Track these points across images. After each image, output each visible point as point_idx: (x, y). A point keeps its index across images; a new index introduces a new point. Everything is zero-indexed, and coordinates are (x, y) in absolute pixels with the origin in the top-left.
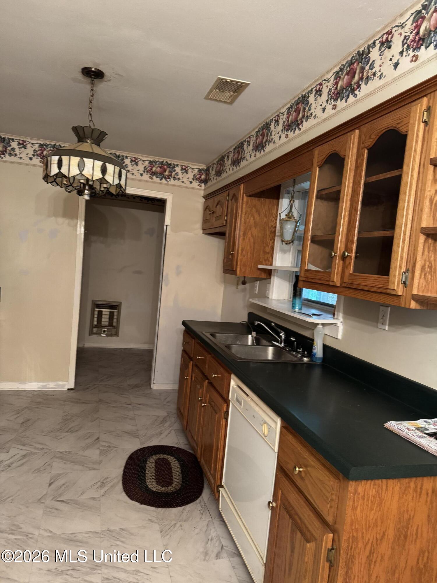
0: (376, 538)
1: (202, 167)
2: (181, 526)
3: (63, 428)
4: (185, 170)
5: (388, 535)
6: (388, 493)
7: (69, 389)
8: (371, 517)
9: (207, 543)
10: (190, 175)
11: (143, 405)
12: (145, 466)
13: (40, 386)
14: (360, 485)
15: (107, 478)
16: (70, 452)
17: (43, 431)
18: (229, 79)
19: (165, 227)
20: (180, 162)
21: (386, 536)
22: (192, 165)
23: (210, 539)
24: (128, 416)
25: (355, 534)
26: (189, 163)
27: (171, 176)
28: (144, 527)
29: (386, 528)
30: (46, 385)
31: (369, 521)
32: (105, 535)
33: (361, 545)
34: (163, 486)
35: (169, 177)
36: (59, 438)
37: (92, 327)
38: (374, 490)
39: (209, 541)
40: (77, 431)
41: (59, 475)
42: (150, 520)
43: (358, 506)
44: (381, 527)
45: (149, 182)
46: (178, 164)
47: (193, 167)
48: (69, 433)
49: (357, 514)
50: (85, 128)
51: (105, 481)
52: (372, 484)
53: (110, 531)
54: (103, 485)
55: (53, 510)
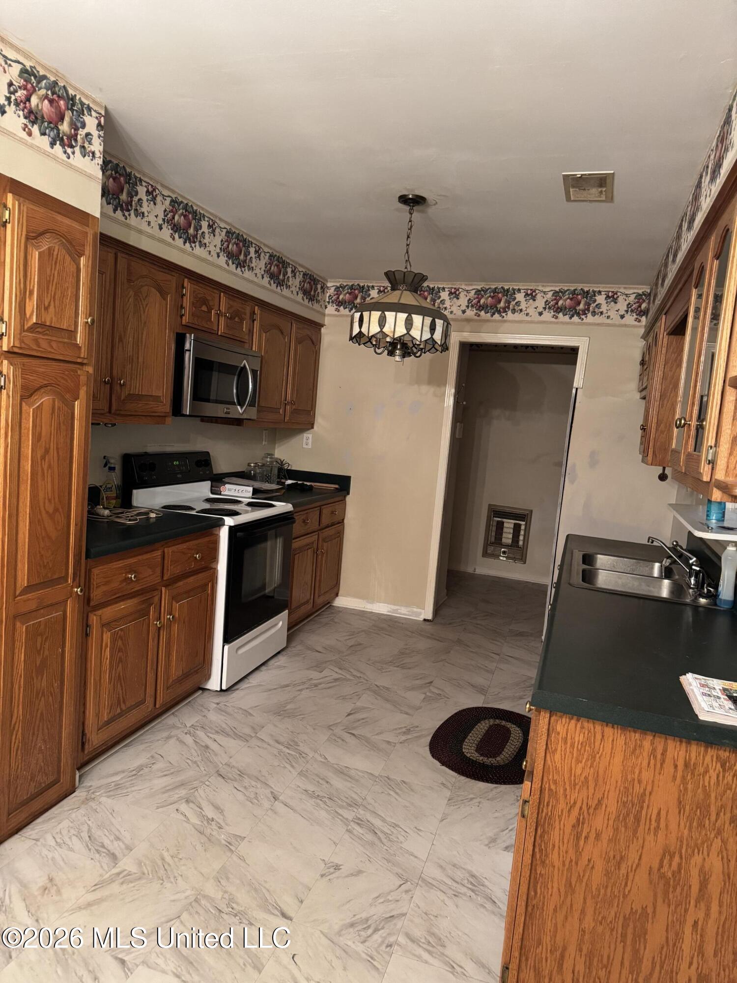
0: (587, 803)
1: (643, 291)
2: (479, 803)
3: (395, 661)
4: (612, 298)
5: (606, 806)
6: (605, 746)
7: (425, 620)
8: (579, 772)
9: (503, 831)
10: (622, 305)
11: (516, 659)
12: (473, 727)
13: (390, 609)
14: (559, 722)
15: (417, 727)
16: (387, 689)
17: (369, 660)
18: (579, 173)
19: (574, 391)
20: (603, 287)
21: (604, 806)
22: (625, 288)
23: (510, 829)
24: (486, 667)
25: (553, 787)
26: (620, 286)
27: (588, 310)
28: (431, 788)
29: (604, 794)
30: (397, 610)
31: (575, 776)
32: (381, 780)
33: (562, 805)
34: (481, 755)
35: (584, 312)
36: (384, 671)
37: (486, 545)
38: (582, 735)
39: (507, 831)
40: (410, 668)
41: (364, 708)
42: (443, 784)
43: (556, 750)
44: (595, 790)
45: (551, 323)
46: (601, 290)
47: (626, 293)
48: (398, 669)
49: (556, 760)
50: (396, 273)
51: (412, 729)
52: (579, 725)
53: (389, 779)
54: (408, 731)
55: (339, 740)
